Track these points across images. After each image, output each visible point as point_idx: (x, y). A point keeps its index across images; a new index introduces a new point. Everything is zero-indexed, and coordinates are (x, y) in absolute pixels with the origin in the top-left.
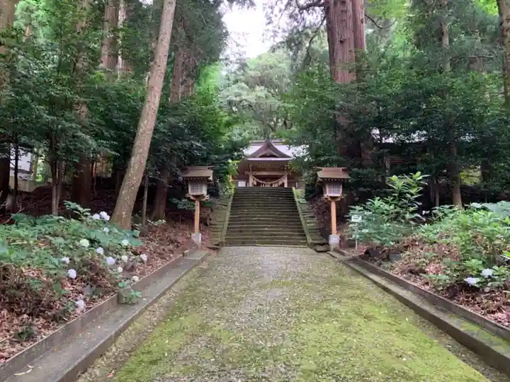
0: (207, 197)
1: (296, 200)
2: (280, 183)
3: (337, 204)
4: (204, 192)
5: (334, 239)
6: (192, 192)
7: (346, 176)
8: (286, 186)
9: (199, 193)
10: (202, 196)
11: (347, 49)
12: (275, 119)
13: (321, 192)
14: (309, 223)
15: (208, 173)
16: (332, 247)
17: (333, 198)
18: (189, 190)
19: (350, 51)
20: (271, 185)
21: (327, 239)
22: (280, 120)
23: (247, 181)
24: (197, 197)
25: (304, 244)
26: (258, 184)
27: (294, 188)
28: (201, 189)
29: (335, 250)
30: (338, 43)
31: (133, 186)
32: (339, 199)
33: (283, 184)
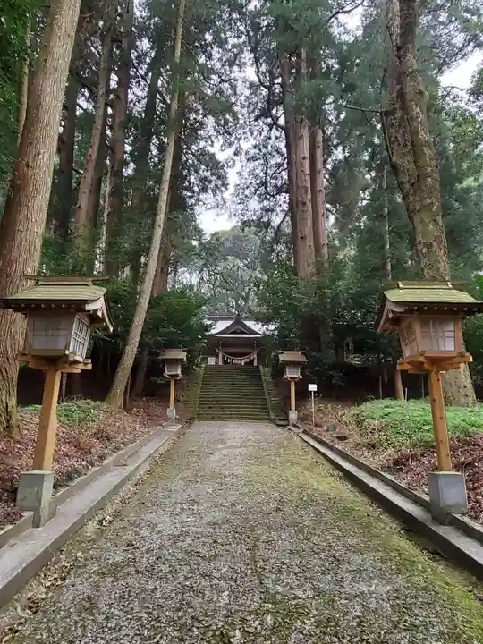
0: (181, 376)
1: (263, 377)
3: (296, 383)
4: (179, 372)
5: (293, 415)
6: (167, 373)
7: (303, 359)
8: (255, 364)
9: (174, 373)
10: (177, 375)
11: (308, 244)
13: (283, 373)
14: (273, 401)
15: (183, 355)
16: (291, 423)
17: (293, 378)
18: (166, 370)
19: (310, 246)
21: (288, 415)
23: (217, 356)
24: (172, 376)
25: (267, 419)
27: (261, 366)
28: (177, 368)
29: (294, 425)
30: (299, 239)
32: (297, 380)
33: (253, 360)
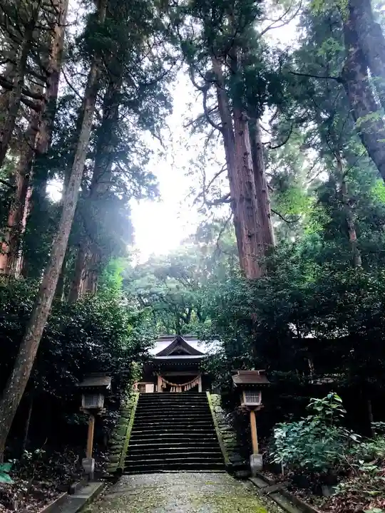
0: (104, 410)
1: (212, 407)
2: (194, 385)
3: (257, 414)
4: (101, 404)
5: (256, 461)
6: (85, 405)
7: (265, 381)
8: (200, 390)
9: (94, 406)
10: (98, 409)
11: (255, 244)
12: (187, 310)
13: (239, 402)
15: (106, 381)
16: (254, 472)
17: (252, 408)
18: (83, 402)
19: (259, 245)
20: (183, 388)
21: (248, 459)
22: (193, 311)
23: (156, 384)
24: (92, 411)
25: (221, 467)
26: (169, 387)
27: (208, 393)
28: (97, 400)
29: (258, 476)
30: (245, 237)
31: (11, 404)
32: (258, 409)
33: (197, 386)
